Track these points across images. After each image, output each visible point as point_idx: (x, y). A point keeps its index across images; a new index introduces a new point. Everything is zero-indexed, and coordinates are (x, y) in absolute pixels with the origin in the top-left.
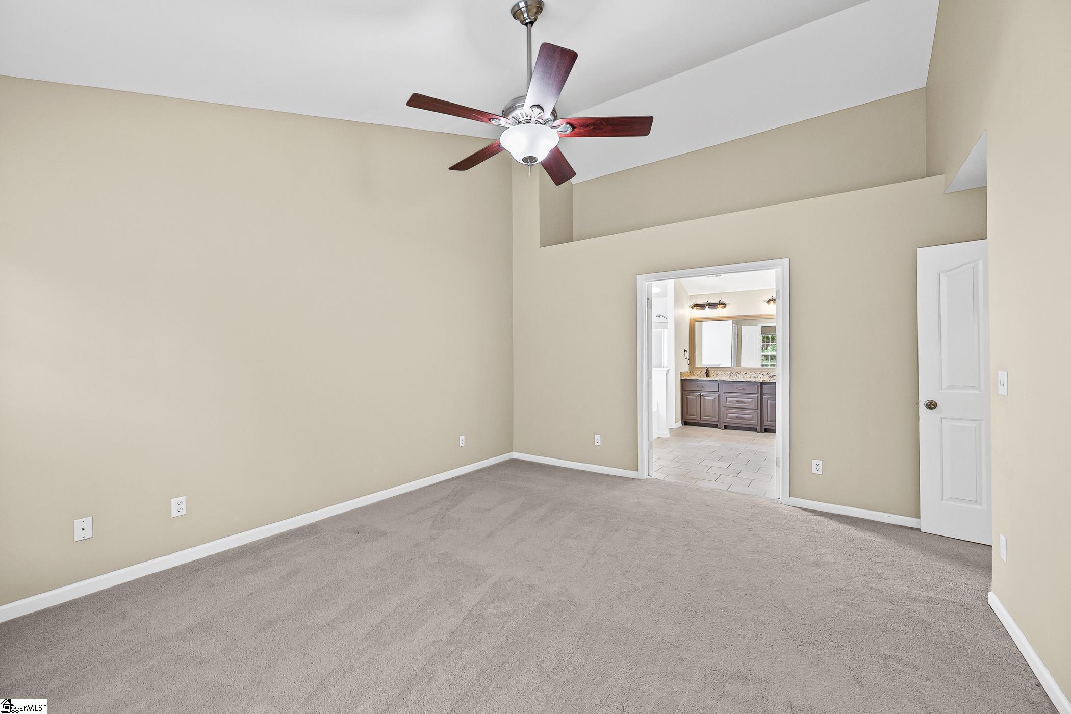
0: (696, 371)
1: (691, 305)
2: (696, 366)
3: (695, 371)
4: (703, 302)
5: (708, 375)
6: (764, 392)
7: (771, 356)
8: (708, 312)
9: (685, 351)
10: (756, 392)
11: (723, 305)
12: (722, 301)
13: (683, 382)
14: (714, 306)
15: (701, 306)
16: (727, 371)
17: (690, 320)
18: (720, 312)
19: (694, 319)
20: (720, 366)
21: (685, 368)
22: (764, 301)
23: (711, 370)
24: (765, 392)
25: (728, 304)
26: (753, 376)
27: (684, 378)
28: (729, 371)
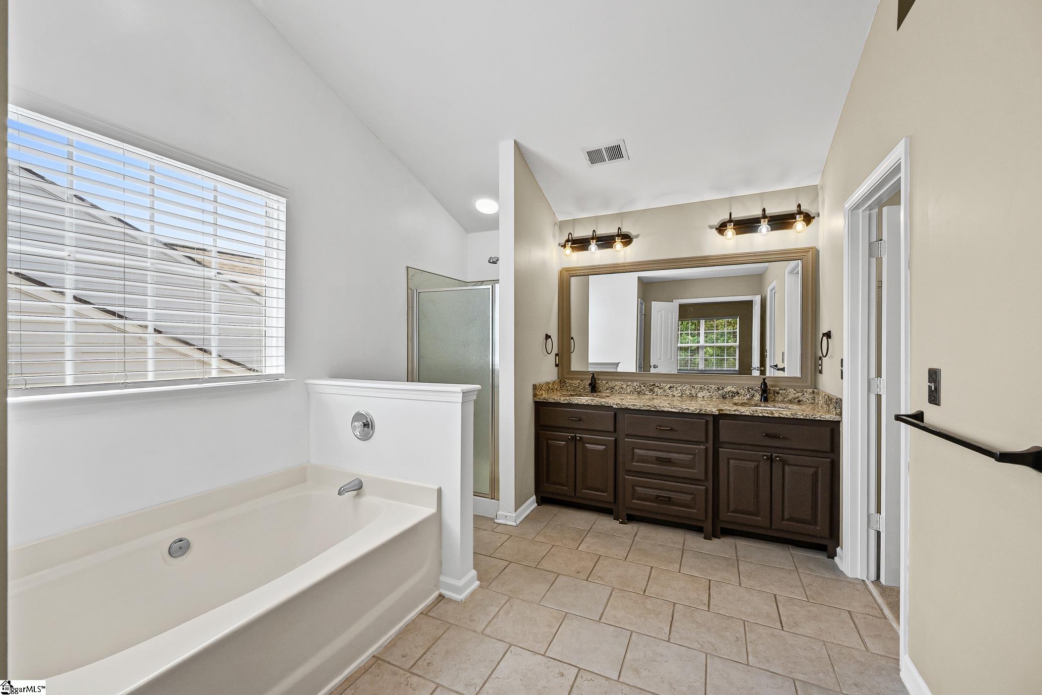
0: (572, 379)
1: (563, 241)
2: (573, 369)
3: (569, 379)
4: (586, 233)
5: (594, 388)
6: (721, 440)
7: (727, 347)
8: (595, 255)
9: (548, 337)
10: (703, 439)
11: (627, 239)
12: (625, 230)
13: (541, 407)
14: (606, 242)
15: (581, 244)
16: (632, 381)
17: (561, 273)
18: (619, 253)
19: (567, 270)
20: (620, 369)
21: (548, 372)
22: (711, 227)
23: (599, 377)
24: (723, 437)
25: (637, 236)
26: (688, 392)
27: (544, 396)
28: (636, 381)
